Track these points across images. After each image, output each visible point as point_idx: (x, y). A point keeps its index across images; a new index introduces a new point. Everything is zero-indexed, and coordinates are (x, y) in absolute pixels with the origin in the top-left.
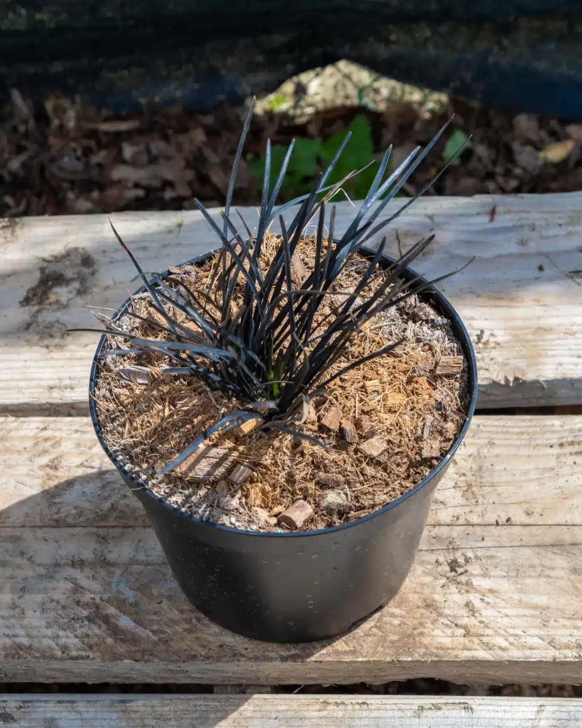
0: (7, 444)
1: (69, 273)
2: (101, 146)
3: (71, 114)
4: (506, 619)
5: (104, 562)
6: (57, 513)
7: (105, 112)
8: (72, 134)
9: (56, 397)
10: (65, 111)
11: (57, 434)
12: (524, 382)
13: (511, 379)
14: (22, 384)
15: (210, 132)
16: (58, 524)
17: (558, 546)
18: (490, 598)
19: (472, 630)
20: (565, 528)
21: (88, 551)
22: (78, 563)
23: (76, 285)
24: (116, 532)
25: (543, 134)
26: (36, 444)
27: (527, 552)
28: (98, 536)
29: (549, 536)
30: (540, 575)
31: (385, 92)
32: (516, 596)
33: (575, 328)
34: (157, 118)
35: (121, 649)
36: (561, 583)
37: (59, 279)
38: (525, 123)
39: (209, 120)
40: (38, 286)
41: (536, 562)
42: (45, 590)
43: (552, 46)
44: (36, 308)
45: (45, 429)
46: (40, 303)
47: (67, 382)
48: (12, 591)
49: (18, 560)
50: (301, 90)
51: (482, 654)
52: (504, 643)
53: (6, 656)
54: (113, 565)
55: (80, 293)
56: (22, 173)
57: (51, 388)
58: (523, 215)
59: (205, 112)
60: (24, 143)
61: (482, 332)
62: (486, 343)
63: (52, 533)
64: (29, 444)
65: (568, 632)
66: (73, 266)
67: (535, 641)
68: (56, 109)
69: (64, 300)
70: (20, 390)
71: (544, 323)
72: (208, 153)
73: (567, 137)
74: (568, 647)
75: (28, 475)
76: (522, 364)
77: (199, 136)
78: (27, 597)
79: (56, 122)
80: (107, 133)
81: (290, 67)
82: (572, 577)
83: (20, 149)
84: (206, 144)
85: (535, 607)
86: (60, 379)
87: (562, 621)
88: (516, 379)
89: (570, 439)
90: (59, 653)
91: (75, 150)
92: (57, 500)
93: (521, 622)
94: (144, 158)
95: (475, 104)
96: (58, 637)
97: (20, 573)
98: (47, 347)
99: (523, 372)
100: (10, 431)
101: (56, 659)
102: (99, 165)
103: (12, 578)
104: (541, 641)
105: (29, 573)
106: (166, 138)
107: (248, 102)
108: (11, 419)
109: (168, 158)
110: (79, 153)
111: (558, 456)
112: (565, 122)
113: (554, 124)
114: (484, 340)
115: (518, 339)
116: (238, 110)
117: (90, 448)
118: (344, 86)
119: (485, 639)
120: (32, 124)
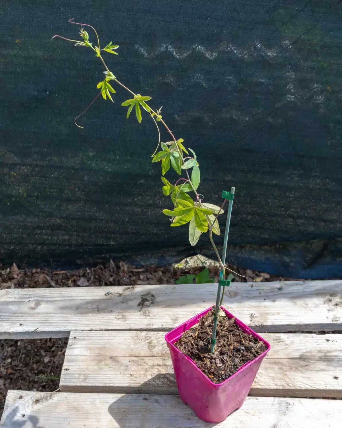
0: (138, 338)
1: (149, 299)
2: (133, 275)
3: (126, 267)
4: (264, 380)
5: (165, 365)
6: (152, 353)
7: (134, 267)
8: (126, 272)
9: (149, 327)
10: (124, 266)
11: (150, 335)
12: (263, 325)
13: (260, 325)
14: (140, 324)
15: (163, 272)
16: (153, 356)
17: (275, 363)
18: (260, 375)
19: (256, 382)
20: (276, 359)
21: (161, 362)
22: (159, 365)
23: (151, 301)
24: (167, 358)
25: (254, 275)
26: (145, 338)
27: (268, 364)
28: (163, 359)
29: (273, 361)
30: (271, 370)
31: (208, 264)
32: (266, 374)
33: (274, 313)
34: (148, 268)
35: (172, 384)
36: (277, 371)
37: (146, 300)
38: (249, 272)
39: (162, 269)
40: (141, 301)
41: (270, 366)
42: (151, 371)
43: (256, 252)
44: (141, 307)
45: (147, 334)
46: (142, 305)
47: (151, 324)
48: (143, 371)
49: (144, 364)
50: (187, 262)
51: (259, 387)
52: (264, 385)
53: (144, 385)
54: (167, 366)
55: (152, 303)
56: (113, 282)
57: (147, 325)
58: (260, 287)
59: (161, 267)
60: (112, 274)
61: (252, 314)
62: (253, 316)
63: (151, 358)
64: (144, 337)
65: (279, 382)
66: (149, 297)
67: (272, 384)
68: (122, 265)
69: (148, 304)
70: (140, 326)
71: (267, 312)
72: (163, 277)
73: (261, 276)
74: (280, 386)
75: (144, 345)
76: (263, 321)
77: (161, 273)
78: (147, 372)
79: (122, 268)
80: (135, 272)
81: (184, 256)
82: (280, 370)
83: (111, 276)
84: (162, 275)
85: (271, 377)
86: (149, 323)
87: (278, 380)
88: (261, 325)
89: (276, 339)
90: (157, 385)
91: (127, 276)
92: (152, 351)
93: (268, 380)
94: (146, 279)
95: (235, 267)
96: (156, 381)
97: (145, 367)
98: (145, 316)
99: (263, 323)
100: (139, 334)
101: (156, 386)
102: (133, 280)
103: (143, 368)
104: (273, 385)
105: (147, 367)
106: (151, 274)
107: (173, 265)
108: (139, 332)
109: (152, 279)
110: (128, 277)
111: (273, 343)
112: (260, 272)
113: (257, 272)
114: (253, 315)
115: (261, 315)
116: (170, 267)
117: (159, 339)
118: (197, 262)
119: (260, 384)
120: (115, 269)
